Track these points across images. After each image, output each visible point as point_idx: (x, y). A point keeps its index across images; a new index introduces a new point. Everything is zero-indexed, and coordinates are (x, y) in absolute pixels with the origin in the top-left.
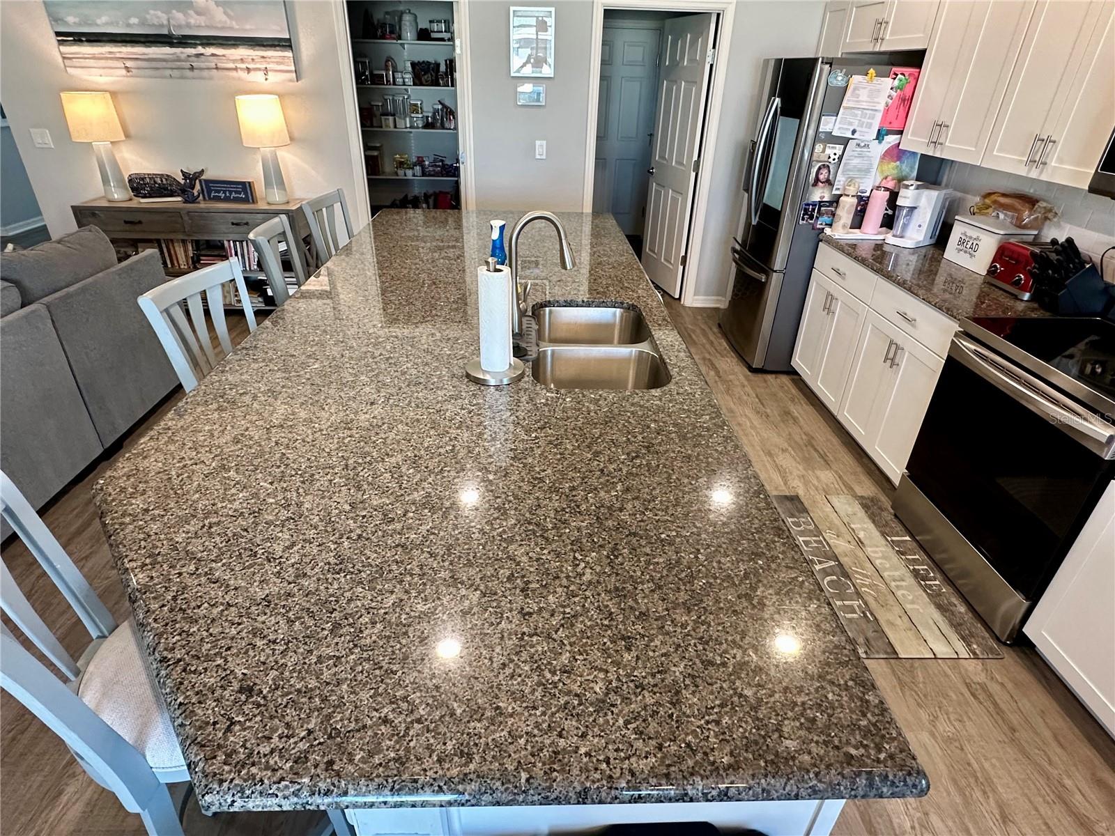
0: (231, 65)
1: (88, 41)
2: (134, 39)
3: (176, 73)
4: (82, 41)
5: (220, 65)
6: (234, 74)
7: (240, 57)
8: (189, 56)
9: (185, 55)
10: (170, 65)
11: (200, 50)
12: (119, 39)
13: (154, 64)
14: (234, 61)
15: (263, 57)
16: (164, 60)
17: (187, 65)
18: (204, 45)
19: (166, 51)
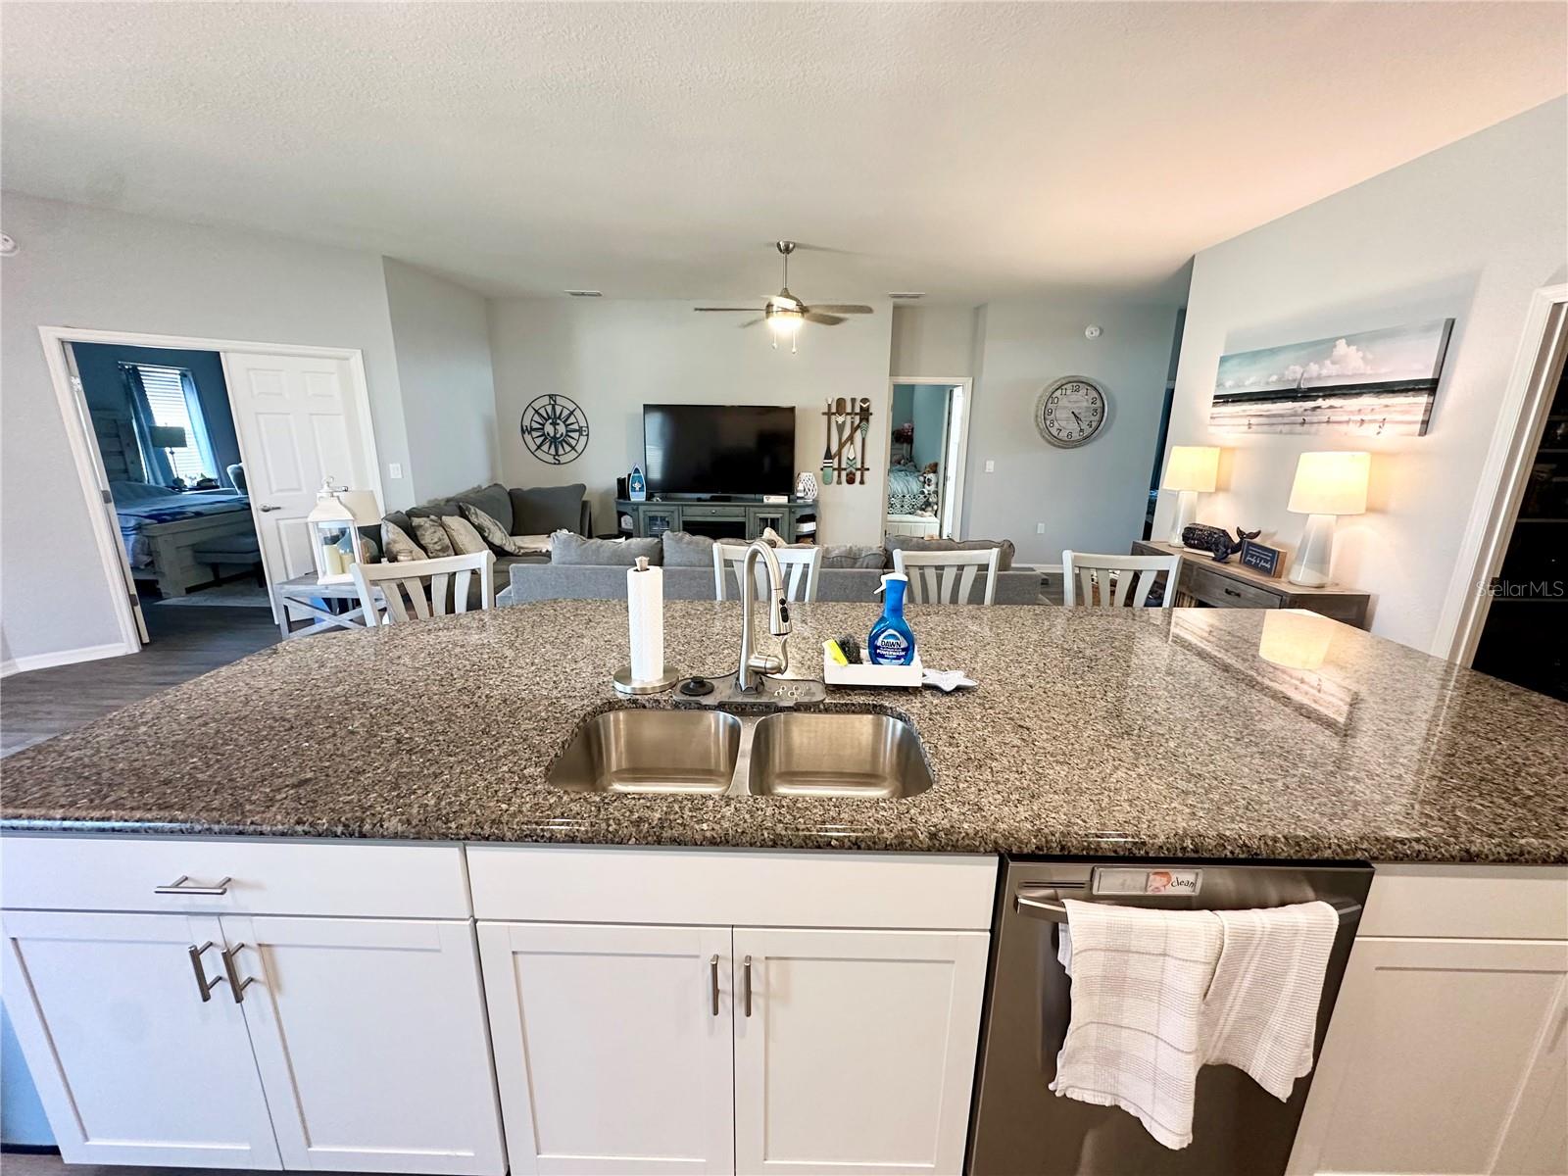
0: (1345, 418)
1: (1233, 402)
2: (1267, 396)
3: (1286, 428)
4: (1228, 402)
5: (1333, 419)
6: (1343, 428)
7: (1358, 408)
8: (1306, 410)
9: (1302, 409)
10: (1286, 420)
11: (1320, 402)
12: (1254, 397)
13: (1274, 420)
14: (1352, 412)
15: (1387, 406)
16: (1282, 416)
17: (1300, 419)
18: (1325, 397)
19: (1289, 405)
